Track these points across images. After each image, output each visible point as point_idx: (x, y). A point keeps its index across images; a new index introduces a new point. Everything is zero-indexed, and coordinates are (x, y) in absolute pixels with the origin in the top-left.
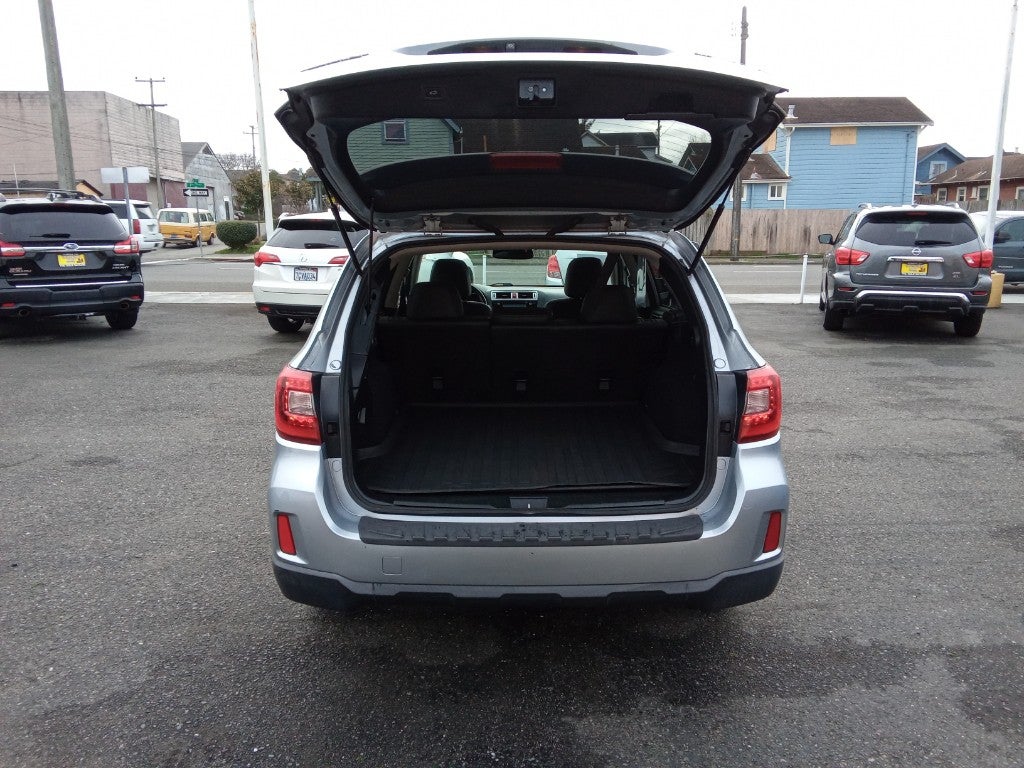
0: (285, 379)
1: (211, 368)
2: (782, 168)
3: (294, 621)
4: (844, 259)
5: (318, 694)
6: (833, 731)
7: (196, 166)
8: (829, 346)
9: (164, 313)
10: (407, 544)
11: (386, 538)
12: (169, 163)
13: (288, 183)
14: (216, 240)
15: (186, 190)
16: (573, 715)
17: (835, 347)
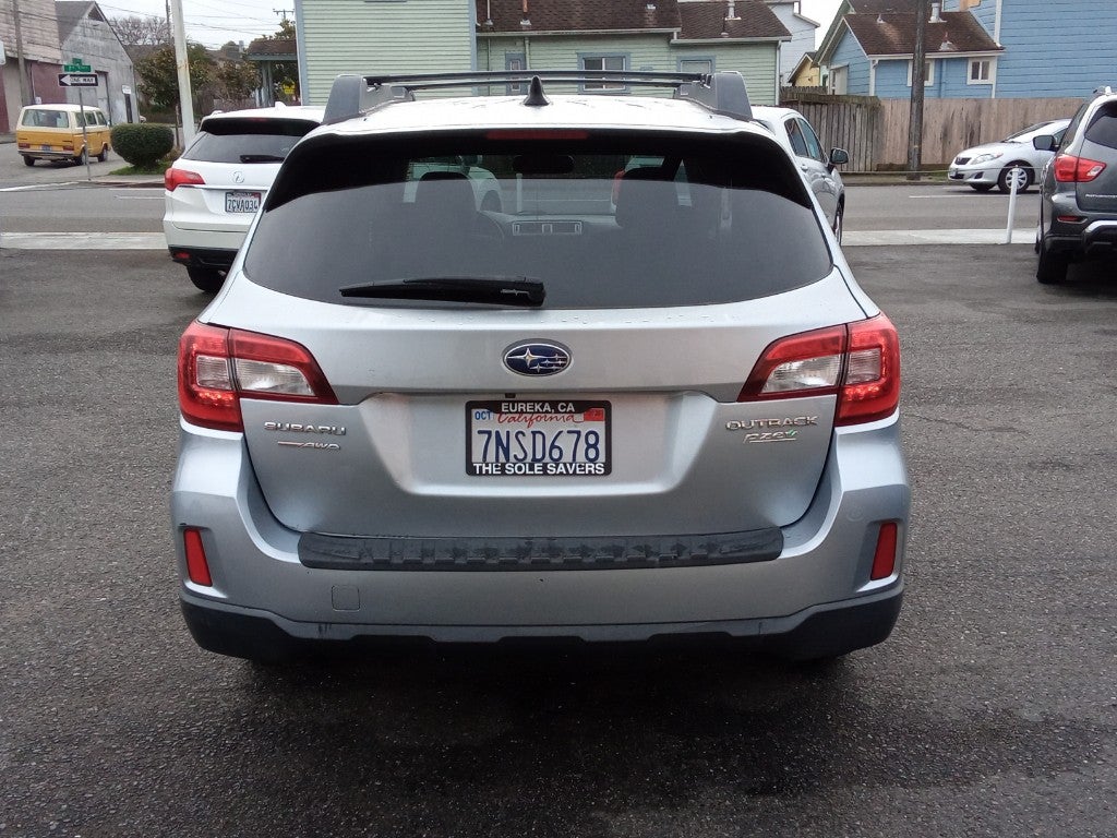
0: (191, 339)
1: (101, 344)
2: (989, 33)
3: (217, 690)
4: (1068, 173)
5: (248, 784)
6: (972, 830)
7: (80, 38)
8: (1040, 307)
9: (31, 264)
10: (366, 567)
11: (338, 560)
12: (38, 36)
13: (221, 64)
14: (112, 155)
15: (64, 76)
16: (607, 809)
17: (1049, 307)
